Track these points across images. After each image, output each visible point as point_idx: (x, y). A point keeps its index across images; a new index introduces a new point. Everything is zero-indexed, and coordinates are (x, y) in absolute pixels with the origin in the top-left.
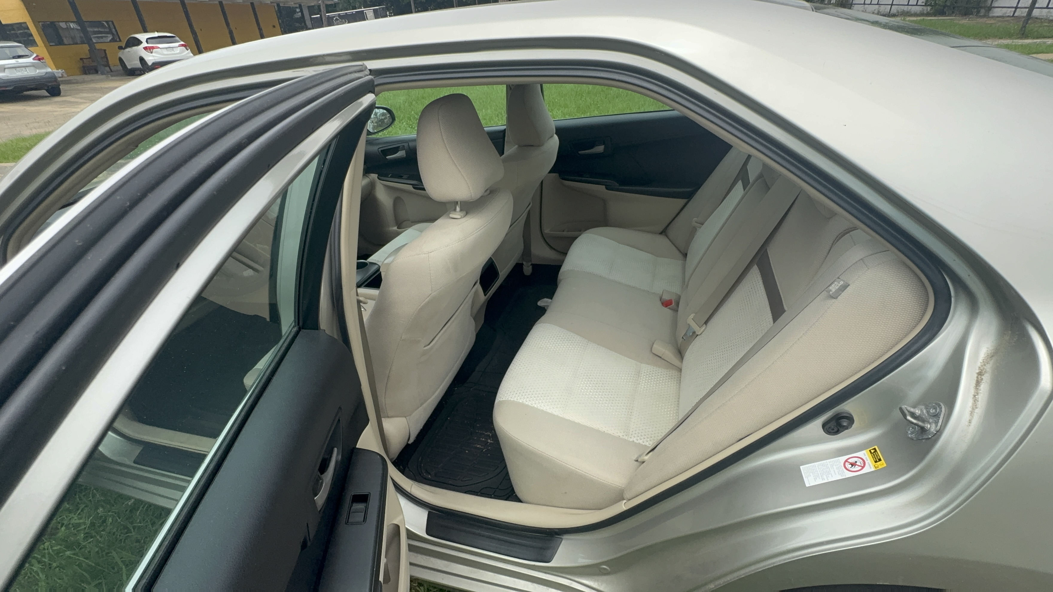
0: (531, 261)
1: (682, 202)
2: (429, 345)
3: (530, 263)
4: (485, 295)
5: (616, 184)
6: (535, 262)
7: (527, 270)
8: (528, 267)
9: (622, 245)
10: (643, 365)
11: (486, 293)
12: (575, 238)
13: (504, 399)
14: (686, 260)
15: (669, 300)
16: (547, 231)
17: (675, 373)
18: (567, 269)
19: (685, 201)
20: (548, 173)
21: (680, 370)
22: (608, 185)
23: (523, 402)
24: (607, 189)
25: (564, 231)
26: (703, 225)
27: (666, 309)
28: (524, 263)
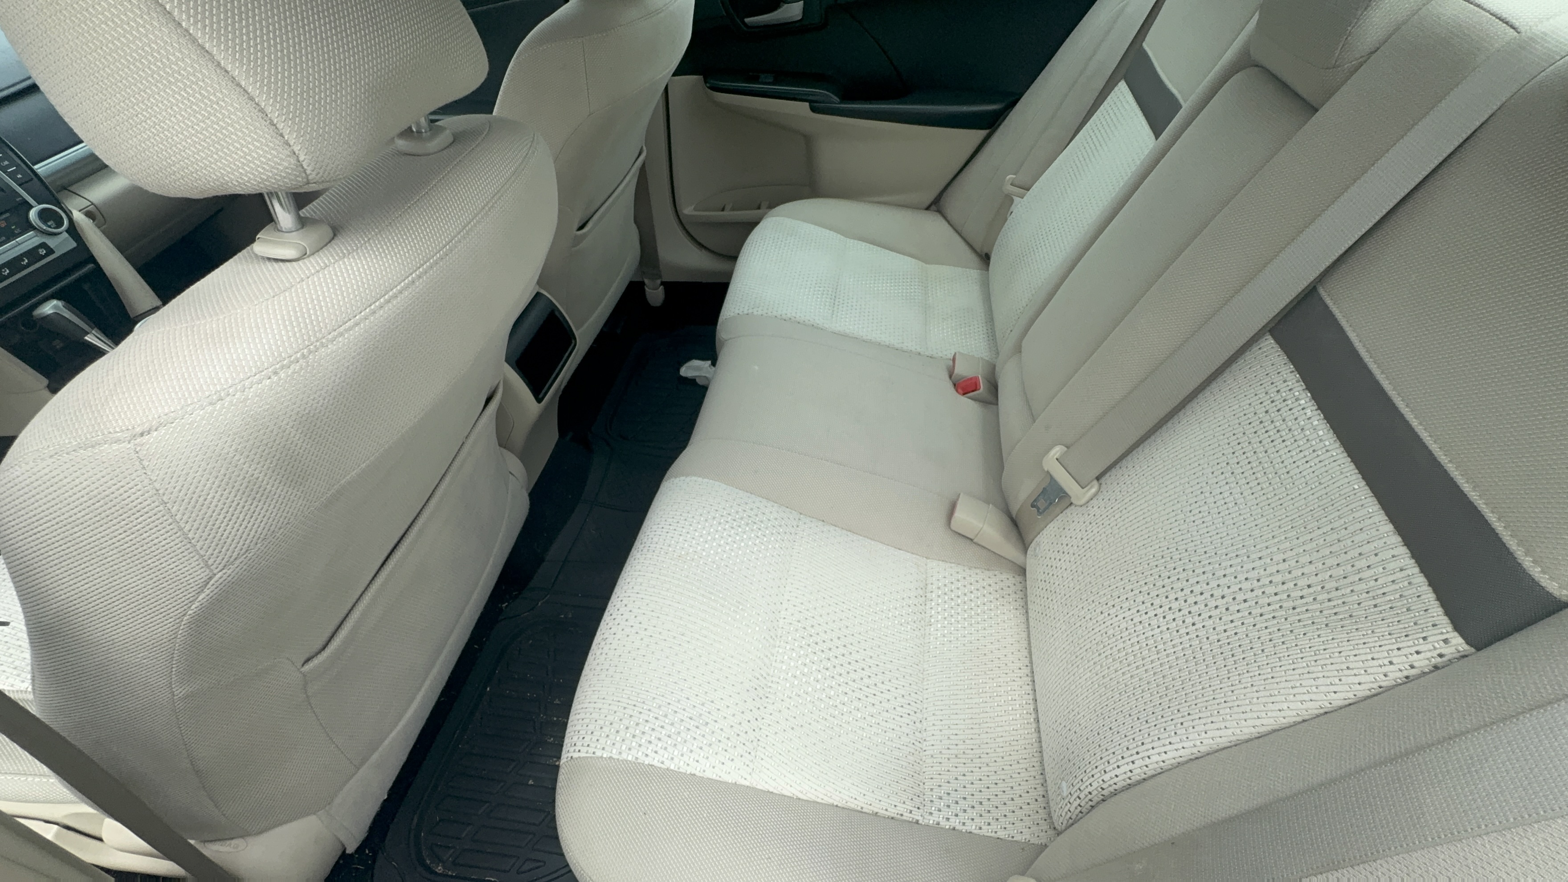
0: (660, 277)
1: (976, 135)
2: (324, 648)
3: (659, 282)
4: (539, 401)
5: (836, 99)
6: (667, 278)
7: (655, 295)
8: (656, 289)
9: (852, 241)
10: (932, 564)
11: (541, 396)
12: (752, 225)
13: (582, 755)
14: (988, 270)
15: (971, 379)
16: (688, 210)
17: (1008, 579)
18: (737, 311)
19: (983, 133)
20: (674, 75)
21: (1022, 571)
22: (816, 102)
23: (637, 758)
24: (814, 110)
25: (723, 210)
26: (1028, 190)
27: (964, 399)
28: (646, 281)
